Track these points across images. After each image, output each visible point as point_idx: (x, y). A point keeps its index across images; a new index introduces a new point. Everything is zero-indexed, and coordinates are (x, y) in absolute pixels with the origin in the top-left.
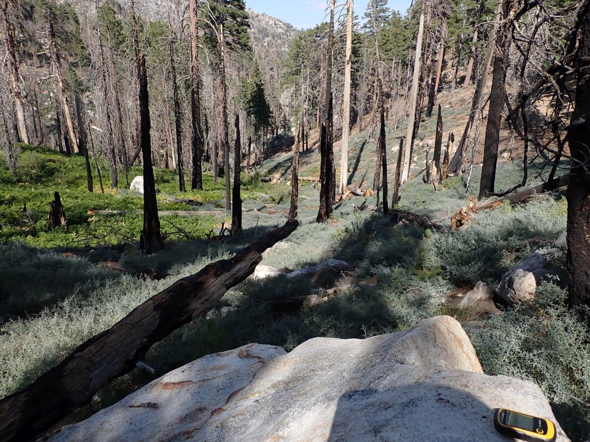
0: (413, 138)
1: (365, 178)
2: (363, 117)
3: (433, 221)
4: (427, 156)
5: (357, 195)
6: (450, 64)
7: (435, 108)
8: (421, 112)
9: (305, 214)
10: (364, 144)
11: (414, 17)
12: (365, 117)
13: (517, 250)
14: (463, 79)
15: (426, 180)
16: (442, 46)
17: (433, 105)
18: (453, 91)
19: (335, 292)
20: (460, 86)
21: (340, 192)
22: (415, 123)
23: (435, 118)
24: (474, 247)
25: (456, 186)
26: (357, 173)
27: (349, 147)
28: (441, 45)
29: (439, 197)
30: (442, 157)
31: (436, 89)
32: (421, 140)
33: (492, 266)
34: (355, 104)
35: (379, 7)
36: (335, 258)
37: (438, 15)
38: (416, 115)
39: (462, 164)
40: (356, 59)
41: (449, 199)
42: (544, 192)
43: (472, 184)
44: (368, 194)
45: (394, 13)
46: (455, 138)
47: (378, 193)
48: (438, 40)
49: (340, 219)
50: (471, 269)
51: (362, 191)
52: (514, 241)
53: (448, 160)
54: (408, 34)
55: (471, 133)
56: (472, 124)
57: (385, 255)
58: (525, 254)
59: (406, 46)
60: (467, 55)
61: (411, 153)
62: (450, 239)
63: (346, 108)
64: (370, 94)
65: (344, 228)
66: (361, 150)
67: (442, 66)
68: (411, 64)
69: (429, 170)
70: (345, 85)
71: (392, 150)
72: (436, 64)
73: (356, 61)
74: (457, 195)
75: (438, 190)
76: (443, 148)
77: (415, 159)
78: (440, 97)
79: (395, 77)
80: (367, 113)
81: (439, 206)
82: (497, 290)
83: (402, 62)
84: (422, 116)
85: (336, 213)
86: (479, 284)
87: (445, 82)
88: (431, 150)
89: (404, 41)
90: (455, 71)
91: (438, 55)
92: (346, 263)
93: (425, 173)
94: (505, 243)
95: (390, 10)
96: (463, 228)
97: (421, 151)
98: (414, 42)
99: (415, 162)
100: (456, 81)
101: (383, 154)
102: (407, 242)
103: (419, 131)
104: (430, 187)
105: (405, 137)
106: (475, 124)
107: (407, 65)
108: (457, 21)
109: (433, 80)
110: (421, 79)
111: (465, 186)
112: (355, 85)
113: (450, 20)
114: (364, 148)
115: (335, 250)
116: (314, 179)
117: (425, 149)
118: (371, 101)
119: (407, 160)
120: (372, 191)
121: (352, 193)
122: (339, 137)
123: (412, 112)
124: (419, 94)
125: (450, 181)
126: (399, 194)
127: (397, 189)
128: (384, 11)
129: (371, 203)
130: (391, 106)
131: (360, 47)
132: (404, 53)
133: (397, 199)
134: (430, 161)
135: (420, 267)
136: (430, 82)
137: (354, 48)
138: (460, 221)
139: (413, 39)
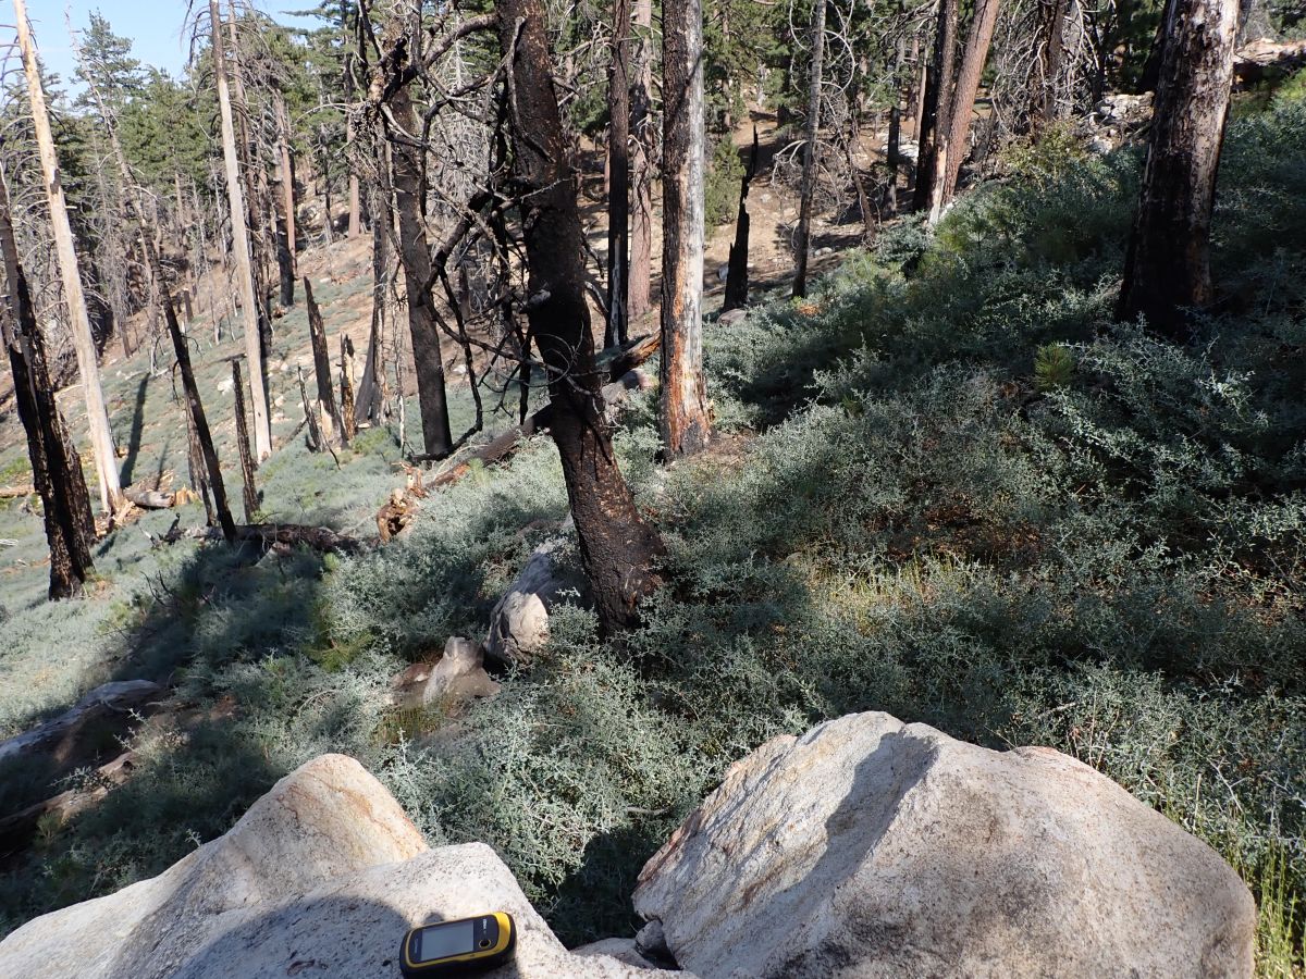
0: (264, 355)
1: (166, 463)
2: (128, 319)
3: (341, 533)
4: (303, 392)
5: (154, 508)
6: (310, 188)
7: (299, 285)
8: (269, 297)
9: (15, 586)
10: (144, 384)
11: (203, 84)
12: (134, 318)
13: (509, 556)
14: (345, 220)
15: (312, 443)
16: (284, 150)
17: (292, 279)
18: (330, 247)
19: (127, 764)
20: (342, 236)
21: (106, 509)
22: (261, 322)
23: (302, 307)
24: (428, 570)
25: (380, 446)
26: (140, 457)
27: (104, 395)
28: (280, 147)
29: (347, 476)
30: (337, 389)
31: (291, 244)
32: (284, 359)
33: (469, 599)
34: (98, 289)
35: (110, 56)
36: (118, 678)
37: (259, 83)
38: (257, 304)
39: (382, 398)
40: (77, 179)
41: (368, 477)
42: (536, 432)
43: (410, 438)
44: (182, 501)
45: (153, 74)
46: (355, 346)
47: (205, 495)
48: (272, 138)
49: (119, 576)
50: (431, 617)
51: (164, 497)
52: (500, 539)
53: (350, 394)
54: (198, 121)
55: (386, 333)
56: (383, 313)
57: (243, 638)
58: (522, 559)
59: (200, 151)
60: (342, 170)
61: (266, 389)
62: (381, 564)
63: (75, 300)
64: (134, 263)
65: (130, 598)
66: (141, 399)
67: (294, 194)
68: (220, 191)
69: (314, 421)
70: (60, 245)
71: (220, 388)
72: (279, 189)
73: (78, 186)
74: (383, 464)
75: (345, 462)
76: (335, 371)
77: (278, 402)
78: (304, 262)
79: (189, 220)
80: (137, 309)
81: (351, 497)
82: (486, 645)
83: (198, 187)
84: (272, 305)
85: (101, 565)
86: (451, 644)
87: (307, 228)
88: (311, 378)
89: (193, 137)
90: (324, 204)
91: (278, 169)
92: (147, 684)
93: (306, 430)
94: (484, 547)
95: (142, 65)
96: (404, 535)
97: (288, 383)
98: (215, 142)
99: (280, 409)
100: (332, 226)
101: (194, 402)
102: (290, 593)
103: (274, 339)
104: (326, 458)
105: (243, 356)
106: (388, 313)
107: (213, 192)
108: (306, 98)
109: (281, 224)
110: (252, 224)
111: (398, 443)
112: (86, 243)
113: (289, 96)
114: (147, 392)
115: (116, 659)
116: (22, 489)
117: (296, 377)
118: (140, 279)
119: (260, 406)
120: (190, 493)
121: (138, 505)
122: (70, 375)
123: (249, 298)
124: (254, 258)
125: (364, 438)
126: (258, 487)
127: (251, 476)
128: (126, 67)
129: (193, 521)
130: (194, 289)
131: (79, 151)
132: (200, 164)
133: (253, 499)
134: (312, 403)
135: (325, 642)
136: (275, 230)
137: (64, 152)
138: (396, 520)
139: (211, 135)
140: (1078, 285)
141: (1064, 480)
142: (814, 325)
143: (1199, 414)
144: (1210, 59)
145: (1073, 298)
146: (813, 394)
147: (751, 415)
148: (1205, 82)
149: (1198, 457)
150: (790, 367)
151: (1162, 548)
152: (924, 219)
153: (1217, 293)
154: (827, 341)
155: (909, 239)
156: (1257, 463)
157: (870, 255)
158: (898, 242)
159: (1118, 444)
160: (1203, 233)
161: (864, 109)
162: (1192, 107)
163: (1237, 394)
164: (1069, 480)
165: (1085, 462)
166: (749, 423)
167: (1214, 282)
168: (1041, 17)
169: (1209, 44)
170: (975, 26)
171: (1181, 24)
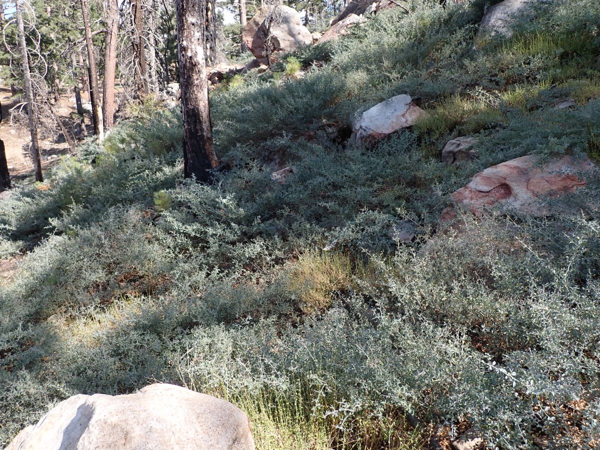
140: (168, 164)
141: (175, 250)
142: (47, 195)
143: (221, 212)
144: (197, 70)
145: (167, 170)
146: (51, 230)
147: (19, 247)
148: (197, 79)
149: (224, 230)
150: (37, 219)
151: (217, 270)
152: (97, 139)
153: (220, 163)
154: (56, 202)
155: (91, 148)
156: (245, 228)
157: (74, 158)
158: (86, 151)
159: (193, 230)
160: (210, 139)
161: (60, 87)
162: (195, 89)
163: (231, 202)
164: (177, 249)
165: (182, 240)
166: (18, 252)
167: (219, 158)
168: (134, 49)
169: (195, 64)
170: (108, 51)
171: (183, 55)
